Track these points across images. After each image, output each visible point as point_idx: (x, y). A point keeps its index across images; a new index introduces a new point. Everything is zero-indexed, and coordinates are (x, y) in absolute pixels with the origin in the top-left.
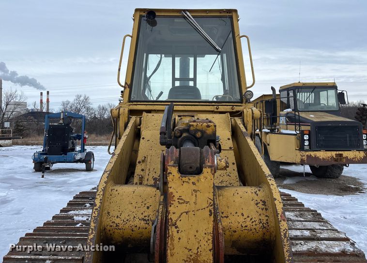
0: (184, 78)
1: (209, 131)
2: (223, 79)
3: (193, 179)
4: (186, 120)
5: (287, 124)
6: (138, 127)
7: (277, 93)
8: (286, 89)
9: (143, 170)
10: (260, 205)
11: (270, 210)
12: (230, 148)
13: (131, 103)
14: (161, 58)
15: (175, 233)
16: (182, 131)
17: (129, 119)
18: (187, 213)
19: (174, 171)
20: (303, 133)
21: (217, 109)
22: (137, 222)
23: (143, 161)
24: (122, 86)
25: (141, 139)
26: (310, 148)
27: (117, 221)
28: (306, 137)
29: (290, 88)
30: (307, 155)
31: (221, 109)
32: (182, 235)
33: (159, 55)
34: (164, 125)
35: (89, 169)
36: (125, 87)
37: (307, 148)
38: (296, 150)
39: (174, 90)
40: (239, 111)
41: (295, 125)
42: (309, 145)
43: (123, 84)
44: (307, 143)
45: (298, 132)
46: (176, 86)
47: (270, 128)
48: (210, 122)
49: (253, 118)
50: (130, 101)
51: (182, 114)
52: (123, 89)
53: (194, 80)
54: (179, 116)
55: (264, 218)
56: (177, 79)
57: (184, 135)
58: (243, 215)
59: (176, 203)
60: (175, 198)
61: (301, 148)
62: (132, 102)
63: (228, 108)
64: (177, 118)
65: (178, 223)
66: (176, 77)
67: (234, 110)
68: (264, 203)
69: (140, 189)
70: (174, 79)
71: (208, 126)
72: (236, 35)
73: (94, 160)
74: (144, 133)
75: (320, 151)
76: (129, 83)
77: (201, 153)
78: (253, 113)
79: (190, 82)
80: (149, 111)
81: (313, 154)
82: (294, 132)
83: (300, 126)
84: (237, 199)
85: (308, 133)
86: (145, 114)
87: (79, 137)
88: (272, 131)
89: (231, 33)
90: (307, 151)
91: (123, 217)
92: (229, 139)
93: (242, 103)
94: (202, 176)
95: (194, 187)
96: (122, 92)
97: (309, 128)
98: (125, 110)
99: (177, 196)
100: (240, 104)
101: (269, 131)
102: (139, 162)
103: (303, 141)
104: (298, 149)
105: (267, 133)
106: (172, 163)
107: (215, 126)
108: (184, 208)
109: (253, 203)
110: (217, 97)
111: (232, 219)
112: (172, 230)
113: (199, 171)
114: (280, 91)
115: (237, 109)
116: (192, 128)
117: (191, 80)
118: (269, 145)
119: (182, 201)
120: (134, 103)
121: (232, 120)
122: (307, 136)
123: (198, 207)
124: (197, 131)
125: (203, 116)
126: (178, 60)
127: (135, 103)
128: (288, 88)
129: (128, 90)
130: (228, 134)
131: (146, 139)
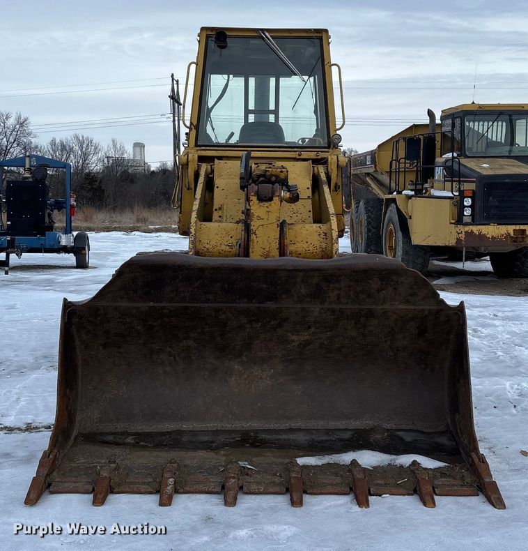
0: (262, 109)
1: (282, 176)
2: (316, 112)
3: (267, 204)
4: (263, 167)
5: (445, 181)
6: (210, 176)
7: (438, 121)
8: (450, 115)
9: (220, 217)
10: (322, 236)
11: (329, 239)
12: (309, 197)
13: (199, 148)
14: (228, 80)
15: (255, 238)
16: (260, 176)
17: (199, 167)
18: (262, 225)
19: (254, 199)
20: (462, 195)
21: (300, 155)
22: (223, 247)
23: (220, 209)
24: (188, 127)
25: (215, 188)
26: (473, 220)
27: (208, 246)
28: (468, 202)
29: (456, 113)
30: (466, 232)
31: (304, 155)
32: (259, 239)
33: (226, 76)
34: (243, 171)
35: (82, 264)
36: (191, 129)
37: (466, 219)
38: (452, 223)
39: (247, 128)
40: (324, 158)
41: (452, 181)
42: (473, 215)
43: (188, 125)
44: (467, 212)
45: (457, 194)
46: (249, 121)
47: (413, 187)
48: (283, 168)
49: (337, 167)
50: (196, 145)
51: (258, 161)
52: (188, 130)
53: (276, 112)
54: (255, 164)
55: (324, 245)
56: (252, 112)
57: (261, 179)
58: (307, 242)
59: (255, 219)
60: (255, 216)
61: (459, 220)
62: (200, 146)
63: (312, 155)
64: (253, 165)
65: (257, 232)
66: (250, 108)
67: (319, 157)
68: (326, 234)
69: (224, 225)
70: (247, 112)
71: (281, 172)
72: (326, 63)
73: (89, 250)
74: (218, 182)
75: (487, 224)
76: (195, 123)
77: (273, 188)
78: (338, 161)
79: (270, 115)
80: (220, 158)
81: (476, 229)
82: (450, 194)
83: (460, 182)
84: (304, 232)
85: (471, 195)
86: (216, 161)
87: (59, 206)
88: (419, 193)
89: (320, 59)
90: (467, 224)
91: (211, 243)
92: (308, 188)
93: (329, 148)
94: (272, 202)
95: (268, 210)
96: (187, 134)
97: (472, 186)
98: (194, 156)
99: (256, 215)
100: (326, 150)
101: (413, 193)
102: (216, 210)
103: (462, 207)
104: (453, 221)
105: (409, 197)
106: (253, 194)
107: (287, 172)
108: (260, 222)
109: (316, 234)
110: (303, 140)
111: (298, 245)
112: (253, 236)
113: (271, 199)
114: (442, 118)
115: (322, 155)
116: (268, 173)
117: (272, 112)
118: (411, 218)
119: (260, 218)
120: (202, 148)
121: (315, 168)
122: (470, 200)
123: (269, 222)
124: (272, 175)
125: (280, 163)
126: (252, 81)
127: (204, 148)
128: (453, 114)
129: (194, 132)
130: (308, 183)
131: (220, 188)
